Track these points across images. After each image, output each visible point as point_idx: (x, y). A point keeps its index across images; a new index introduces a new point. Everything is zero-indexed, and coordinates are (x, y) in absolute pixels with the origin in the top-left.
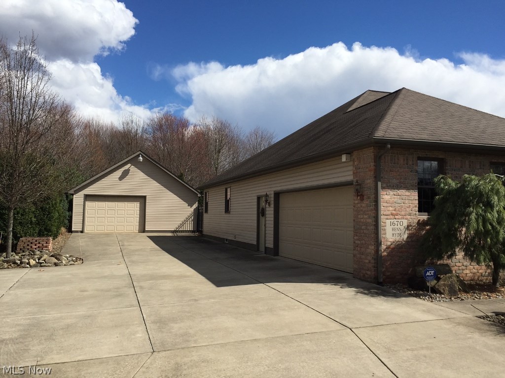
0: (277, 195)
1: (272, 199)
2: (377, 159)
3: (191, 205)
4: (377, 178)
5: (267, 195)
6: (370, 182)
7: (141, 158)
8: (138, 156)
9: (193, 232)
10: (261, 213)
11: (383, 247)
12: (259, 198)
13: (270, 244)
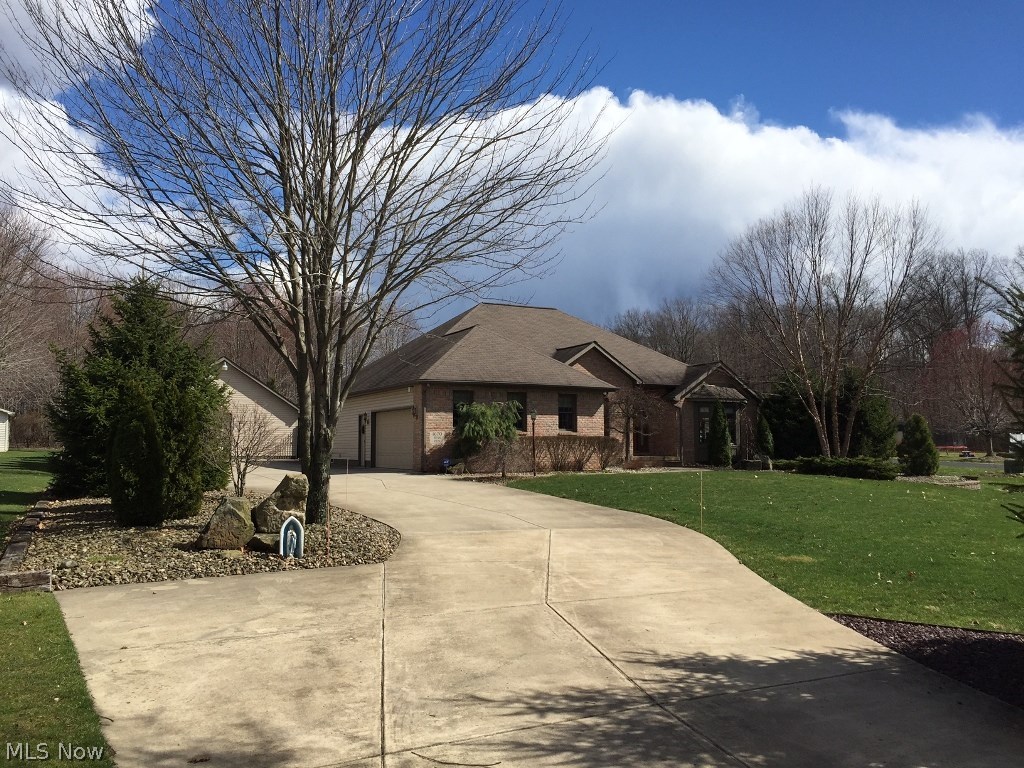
0: (374, 414)
1: (369, 418)
2: (424, 392)
3: (289, 424)
4: (424, 405)
5: (365, 414)
6: (420, 407)
7: (226, 366)
8: (222, 363)
9: (292, 457)
10: (362, 430)
11: (427, 449)
12: (360, 417)
13: (369, 459)
